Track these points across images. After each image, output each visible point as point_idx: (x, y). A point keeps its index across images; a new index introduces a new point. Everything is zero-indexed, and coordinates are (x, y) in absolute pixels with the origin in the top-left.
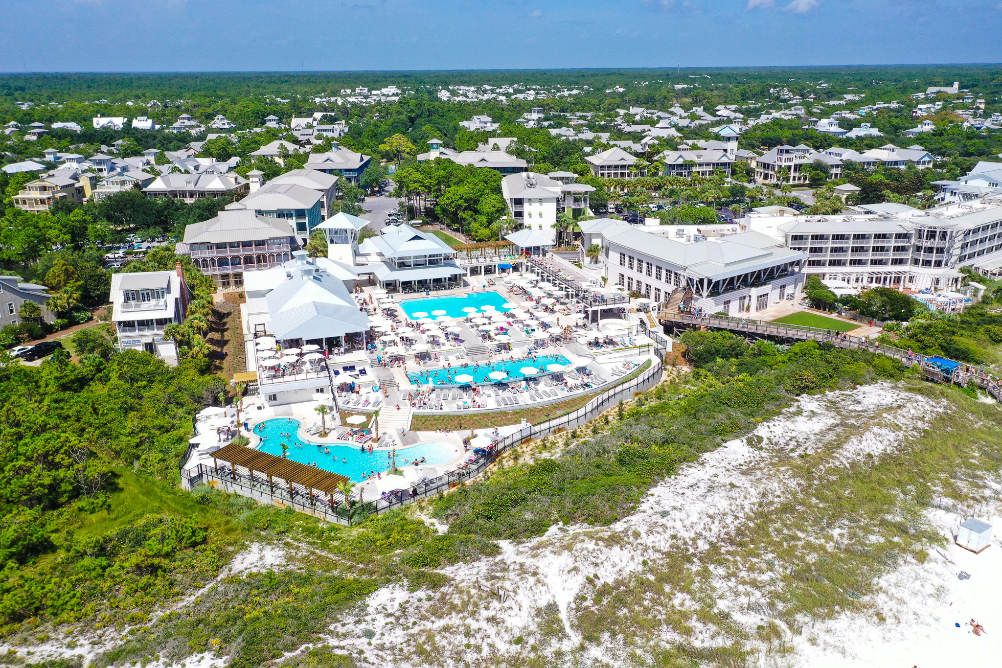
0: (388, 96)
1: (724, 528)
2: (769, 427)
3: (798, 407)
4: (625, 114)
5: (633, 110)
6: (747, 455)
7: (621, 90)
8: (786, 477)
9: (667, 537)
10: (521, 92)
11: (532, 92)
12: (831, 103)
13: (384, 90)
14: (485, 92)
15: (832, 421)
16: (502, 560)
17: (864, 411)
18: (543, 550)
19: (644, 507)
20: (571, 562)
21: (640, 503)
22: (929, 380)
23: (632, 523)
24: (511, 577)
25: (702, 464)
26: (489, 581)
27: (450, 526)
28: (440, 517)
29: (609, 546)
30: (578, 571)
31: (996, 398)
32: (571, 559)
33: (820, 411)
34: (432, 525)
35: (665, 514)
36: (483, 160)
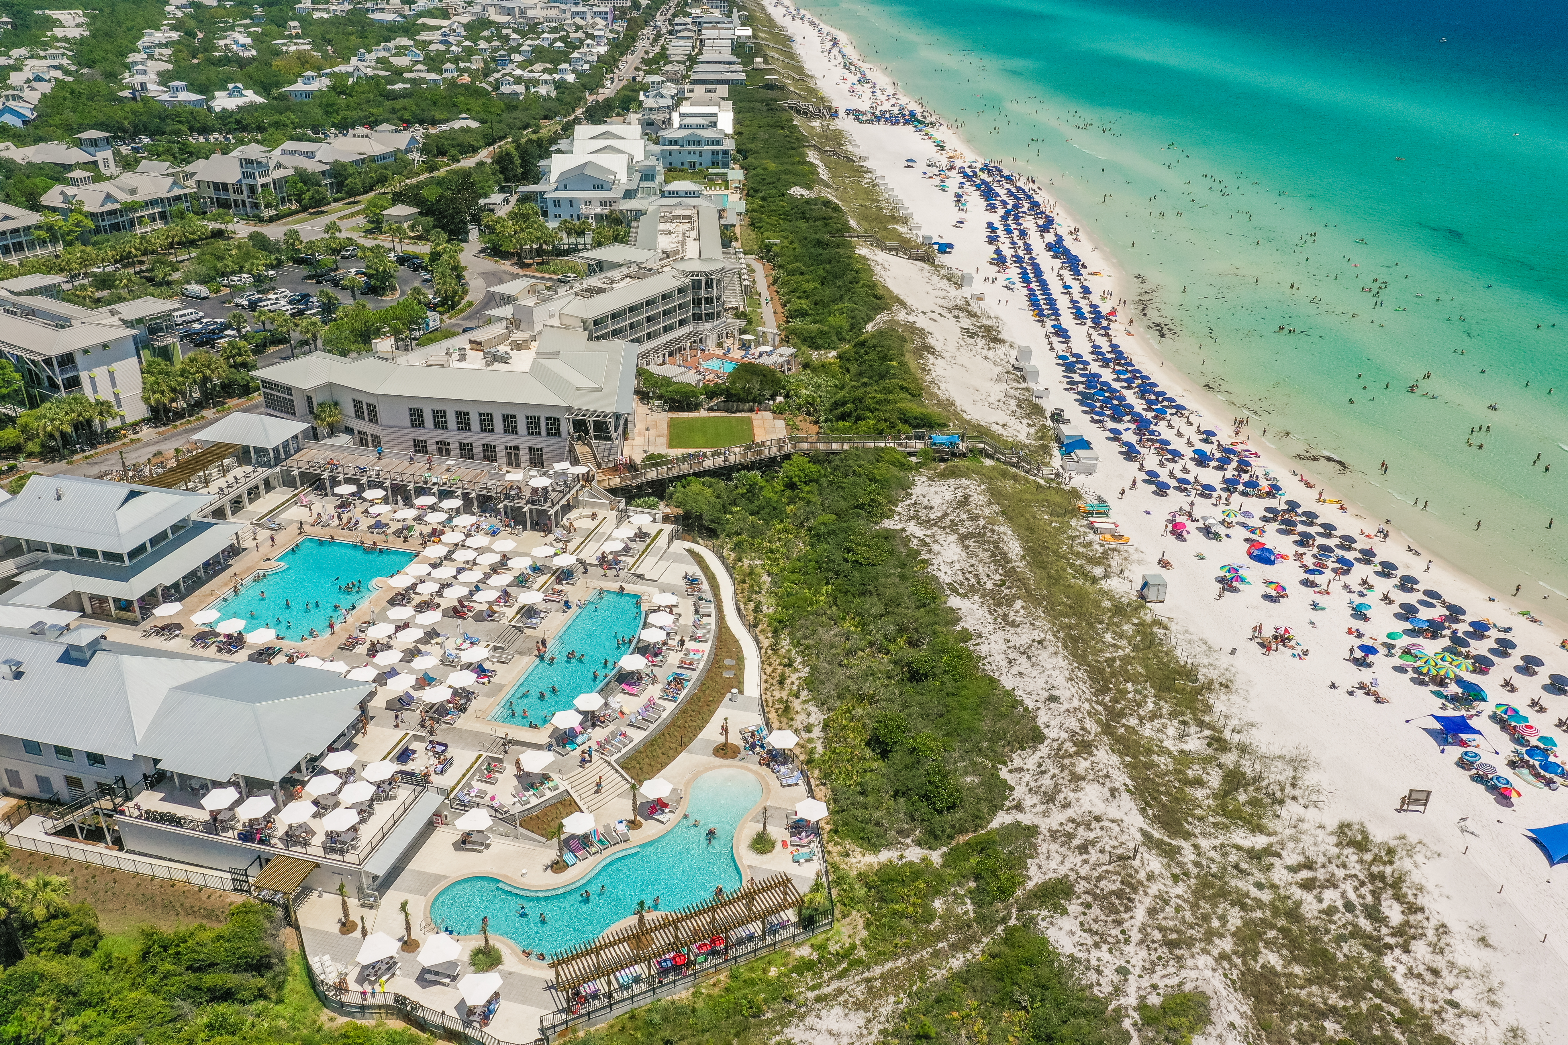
16: (1050, 830)
17: (946, 515)
18: (1062, 796)
19: (1030, 704)
20: (1100, 788)
21: (1021, 703)
22: (942, 460)
23: (1052, 724)
24: (1092, 835)
25: (980, 636)
26: (1088, 853)
27: (920, 845)
28: (889, 846)
29: (1091, 754)
30: (1117, 790)
31: (992, 457)
32: (1096, 785)
33: (929, 532)
34: (901, 857)
35: (1053, 699)
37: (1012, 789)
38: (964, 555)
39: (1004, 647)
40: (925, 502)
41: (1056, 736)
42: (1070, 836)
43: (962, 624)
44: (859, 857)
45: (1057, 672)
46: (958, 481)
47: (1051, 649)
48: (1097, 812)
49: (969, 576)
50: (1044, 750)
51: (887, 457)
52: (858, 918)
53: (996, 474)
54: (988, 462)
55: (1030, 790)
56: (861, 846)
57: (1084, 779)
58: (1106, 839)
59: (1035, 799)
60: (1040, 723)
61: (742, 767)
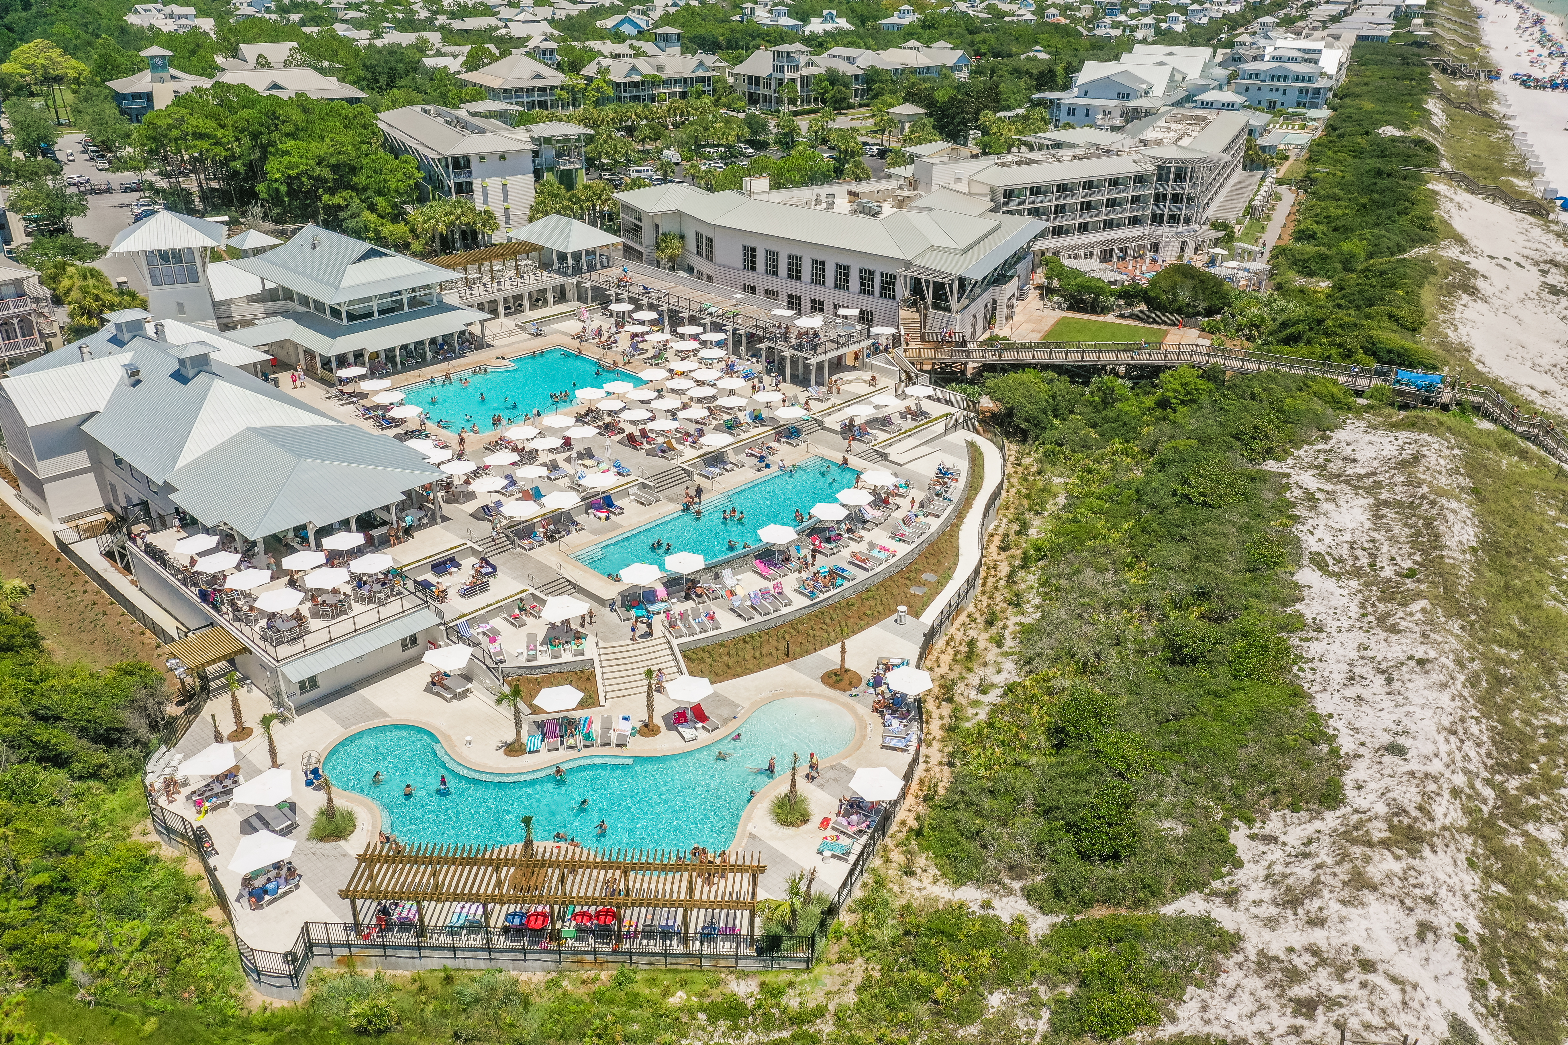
2: (1310, 532)
3: (1296, 485)
6: (1344, 593)
15: (1362, 502)
16: (1261, 953)
17: (1373, 474)
18: (1317, 903)
19: (1347, 744)
20: (1401, 915)
21: (1331, 739)
22: (1404, 407)
23: (1372, 785)
24: (1337, 989)
25: (1320, 630)
26: (1310, 1016)
27: (1028, 897)
28: (980, 881)
29: (1413, 853)
30: (1435, 930)
31: (1494, 420)
32: (1394, 908)
33: (1329, 487)
34: (987, 905)
35: (1396, 750)
36: (276, 86)
37: (1239, 864)
38: (1368, 525)
39: (1354, 655)
40: (1348, 451)
41: (1364, 805)
42: (1294, 976)
43: (1298, 606)
44: (927, 881)
45: (1429, 713)
46: (1415, 435)
47: (1436, 677)
48: (1371, 952)
49: (1359, 553)
50: (1331, 820)
51: (1316, 388)
52: (858, 970)
53: (1490, 442)
54: (1485, 425)
55: (1268, 877)
56: (940, 867)
57: (1374, 888)
58: (1361, 1007)
59: (1267, 894)
60: (1348, 779)
61: (846, 706)
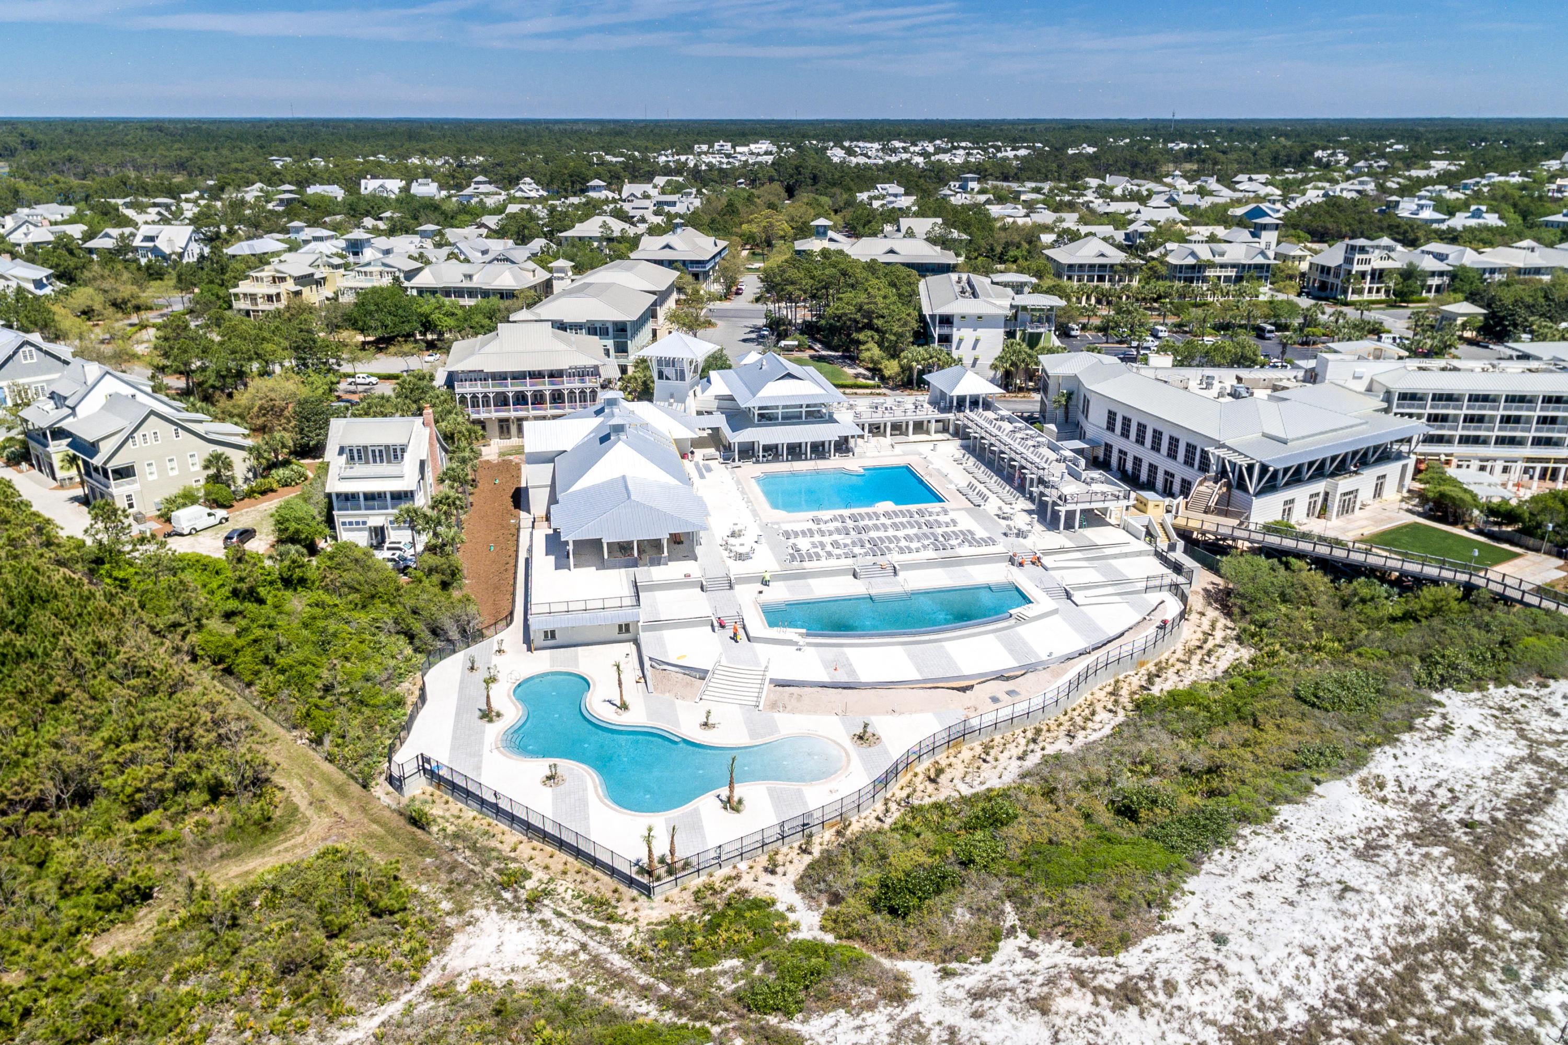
0: (758, 154)
1: (1334, 978)
2: (1395, 757)
3: (1444, 717)
4: (1100, 186)
5: (1109, 180)
6: (1361, 814)
7: (1091, 150)
8: (1444, 870)
9: (1227, 994)
10: (945, 151)
11: (961, 152)
12: (1414, 173)
13: (753, 147)
14: (894, 151)
15: (1510, 751)
21: (1168, 910)
27: (823, 916)
29: (1118, 1008)
34: (791, 909)
35: (1221, 940)
36: (892, 251)
38: (1486, 772)
43: (1284, 807)
49: (1442, 792)
50: (1089, 961)
57: (1047, 1014)
60: (1147, 942)
